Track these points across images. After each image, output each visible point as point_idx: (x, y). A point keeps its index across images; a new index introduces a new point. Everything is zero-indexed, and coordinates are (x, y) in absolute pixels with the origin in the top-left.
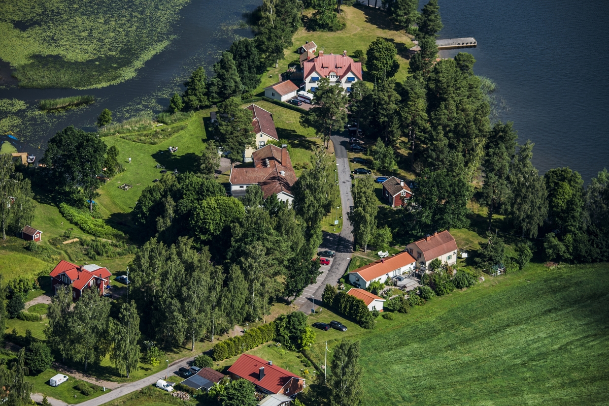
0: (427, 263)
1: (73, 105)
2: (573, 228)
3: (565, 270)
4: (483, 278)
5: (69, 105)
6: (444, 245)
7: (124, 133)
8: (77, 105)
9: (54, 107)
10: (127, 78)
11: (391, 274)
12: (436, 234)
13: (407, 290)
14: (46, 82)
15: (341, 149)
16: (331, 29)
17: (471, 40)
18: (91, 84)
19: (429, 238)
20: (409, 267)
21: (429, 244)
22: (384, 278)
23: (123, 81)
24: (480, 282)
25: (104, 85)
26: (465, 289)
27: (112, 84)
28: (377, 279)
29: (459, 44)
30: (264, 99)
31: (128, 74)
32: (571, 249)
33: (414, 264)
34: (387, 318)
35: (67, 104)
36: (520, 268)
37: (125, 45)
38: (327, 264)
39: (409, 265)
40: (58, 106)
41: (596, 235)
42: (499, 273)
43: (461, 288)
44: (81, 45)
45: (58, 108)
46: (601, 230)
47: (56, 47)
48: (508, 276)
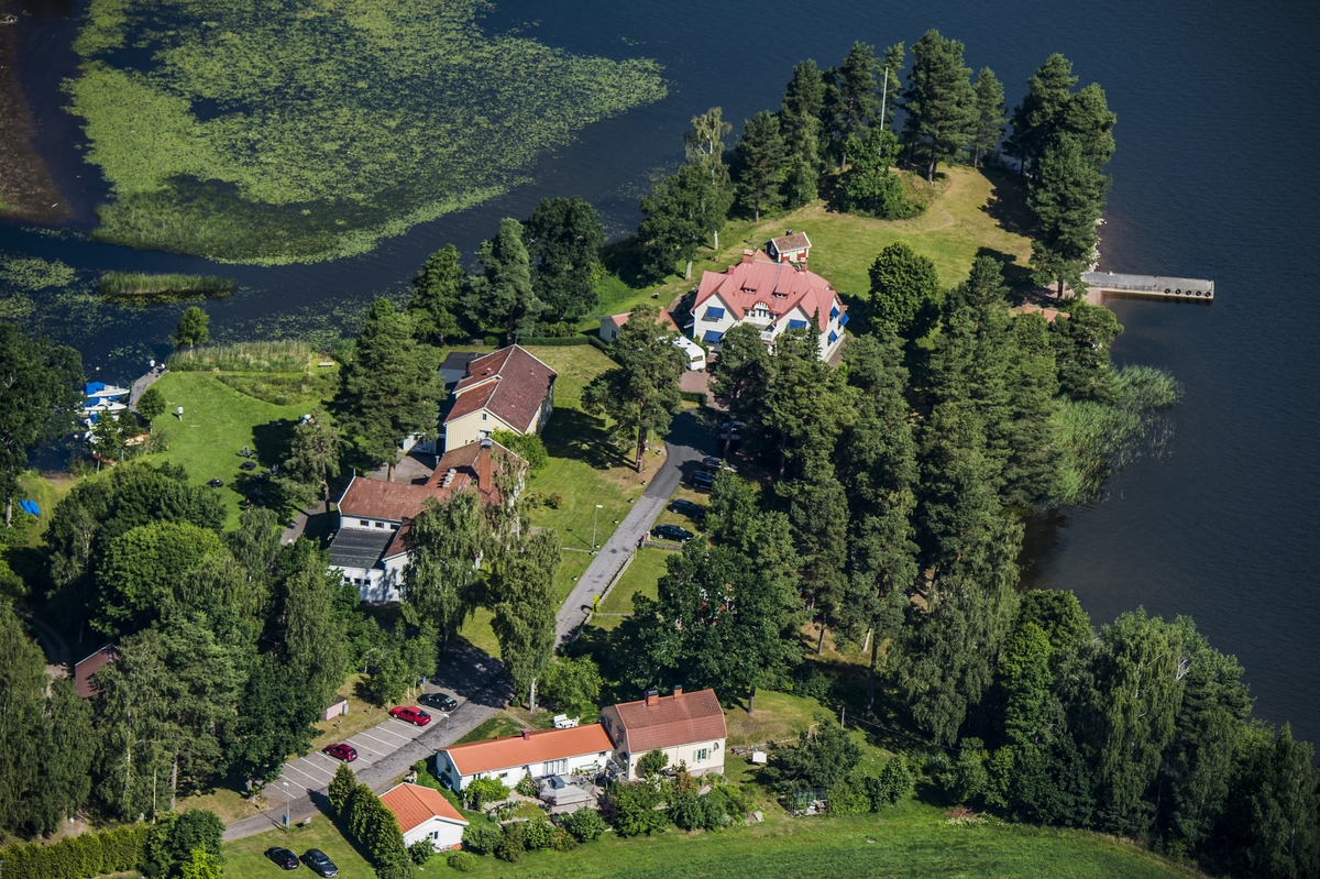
0: (634, 759)
1: (175, 293)
2: (1019, 733)
3: (984, 831)
4: (759, 816)
5: (166, 293)
6: (691, 723)
7: (233, 370)
8: (186, 294)
9: (129, 292)
10: (343, 254)
11: (537, 770)
12: (678, 693)
13: (554, 810)
14: (159, 235)
15: (673, 476)
16: (882, 214)
17: (1205, 287)
18: (255, 254)
19: (654, 699)
20: (595, 761)
21: (651, 713)
22: (514, 776)
23: (329, 259)
24: (747, 822)
25: (282, 260)
26: (695, 832)
27: (300, 261)
28: (494, 775)
29: (1168, 291)
30: (591, 343)
31: (358, 244)
32: (1005, 783)
33: (609, 754)
34: (453, 866)
35: (163, 289)
36: (873, 810)
37: (401, 183)
38: (420, 724)
39: (595, 756)
40: (140, 291)
41: (1068, 761)
42: (811, 811)
43: (688, 828)
44: (304, 168)
45: (137, 295)
46: (1080, 750)
47: (245, 164)
48: (832, 822)
